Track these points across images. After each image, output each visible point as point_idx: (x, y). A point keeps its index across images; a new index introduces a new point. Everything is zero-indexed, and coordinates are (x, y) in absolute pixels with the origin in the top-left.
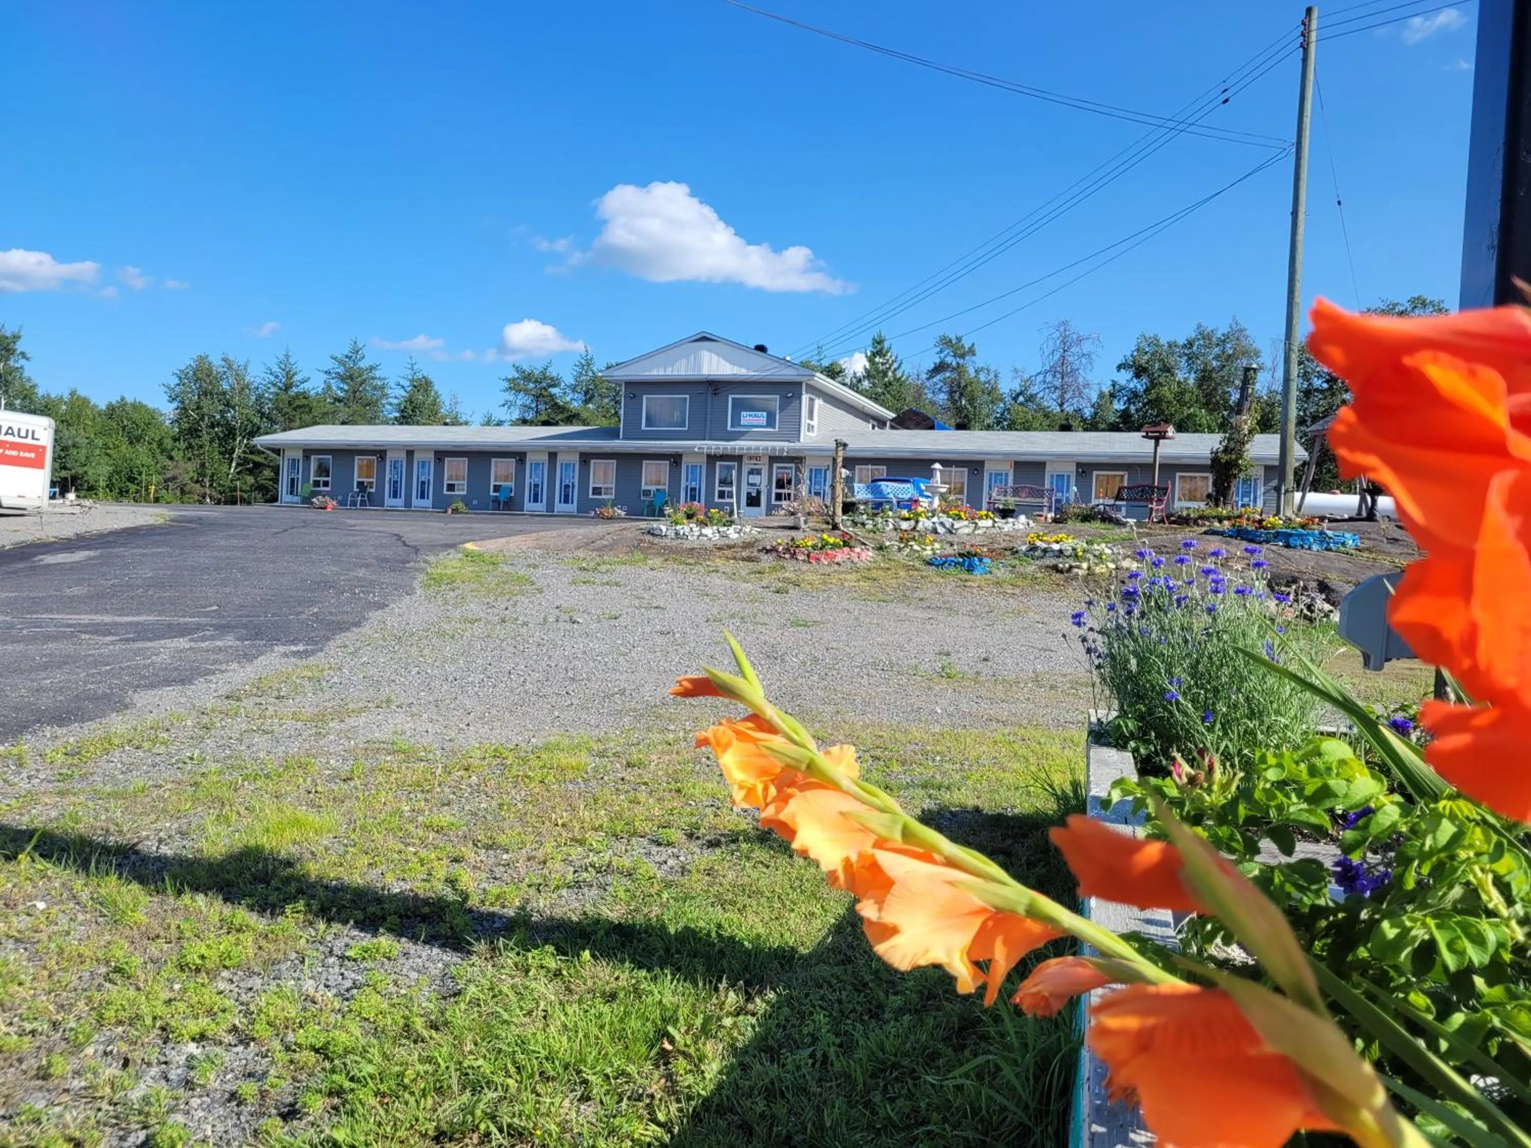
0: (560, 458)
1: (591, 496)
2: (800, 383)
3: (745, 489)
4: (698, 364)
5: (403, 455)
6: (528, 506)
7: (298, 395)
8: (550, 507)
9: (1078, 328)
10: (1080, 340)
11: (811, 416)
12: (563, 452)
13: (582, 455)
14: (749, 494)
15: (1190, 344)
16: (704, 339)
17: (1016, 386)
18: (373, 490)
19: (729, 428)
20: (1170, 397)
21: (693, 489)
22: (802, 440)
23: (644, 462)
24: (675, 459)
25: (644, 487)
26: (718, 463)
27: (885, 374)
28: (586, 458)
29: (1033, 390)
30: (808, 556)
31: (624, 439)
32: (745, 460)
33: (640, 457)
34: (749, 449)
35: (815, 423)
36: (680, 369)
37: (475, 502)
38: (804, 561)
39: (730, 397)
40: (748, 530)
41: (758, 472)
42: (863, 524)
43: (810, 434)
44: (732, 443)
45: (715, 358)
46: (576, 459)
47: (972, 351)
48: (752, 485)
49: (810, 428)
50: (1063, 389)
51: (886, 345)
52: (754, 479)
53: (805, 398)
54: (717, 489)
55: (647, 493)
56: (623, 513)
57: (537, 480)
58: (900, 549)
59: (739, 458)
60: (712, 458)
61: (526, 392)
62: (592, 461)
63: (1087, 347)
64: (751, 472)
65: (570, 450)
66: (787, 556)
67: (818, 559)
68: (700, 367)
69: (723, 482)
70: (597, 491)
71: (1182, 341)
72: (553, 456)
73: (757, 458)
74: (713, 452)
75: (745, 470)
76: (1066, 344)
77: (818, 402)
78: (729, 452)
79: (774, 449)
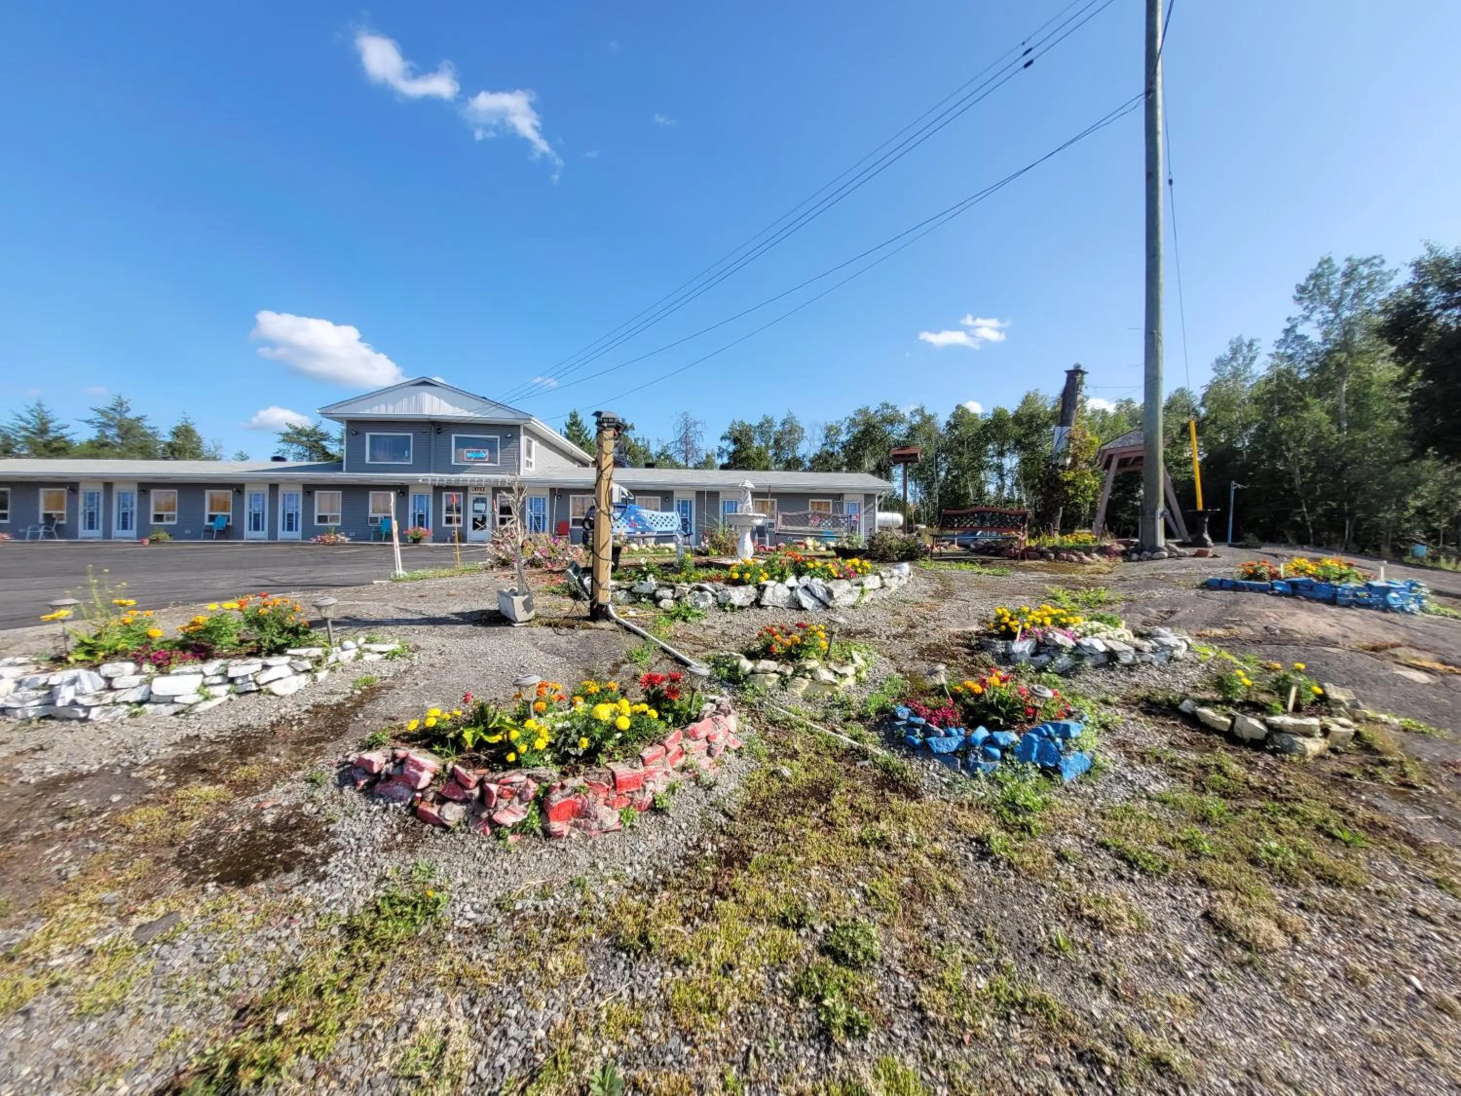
0: (282, 490)
1: (316, 523)
2: (518, 426)
3: (471, 516)
4: (419, 404)
5: (100, 488)
6: (248, 534)
7: (56, 439)
8: (273, 534)
9: (694, 416)
10: (696, 423)
11: (529, 453)
12: (283, 483)
13: (305, 486)
14: (475, 520)
15: (761, 425)
16: (425, 383)
17: (659, 449)
18: (64, 522)
19: (453, 463)
20: (753, 456)
21: (421, 516)
22: (522, 473)
23: (371, 493)
24: (402, 490)
25: (371, 514)
26: (444, 493)
27: (579, 437)
28: (309, 489)
29: (669, 453)
30: (542, 803)
31: (347, 471)
32: (470, 491)
33: (364, 489)
34: (473, 480)
35: (533, 460)
36: (401, 409)
37: (188, 532)
38: (520, 829)
39: (453, 436)
40: (347, 657)
41: (483, 501)
42: (655, 600)
43: (529, 469)
44: (456, 476)
45: (436, 399)
46: (299, 490)
47: (632, 427)
48: (477, 511)
49: (529, 464)
50: (686, 452)
51: (579, 418)
52: (480, 506)
53: (523, 439)
54: (444, 515)
55: (375, 520)
56: (347, 540)
57: (257, 509)
58: (784, 682)
59: (464, 489)
60: (438, 489)
61: (300, 443)
62: (317, 492)
63: (699, 428)
64: (477, 501)
65: (291, 482)
66: (453, 813)
67: (583, 813)
68: (421, 410)
69: (449, 509)
70: (322, 519)
71: (757, 424)
72: (274, 487)
73: (482, 488)
74: (437, 483)
75: (471, 498)
76: (687, 426)
77: (535, 444)
78: (453, 483)
79: (496, 481)
